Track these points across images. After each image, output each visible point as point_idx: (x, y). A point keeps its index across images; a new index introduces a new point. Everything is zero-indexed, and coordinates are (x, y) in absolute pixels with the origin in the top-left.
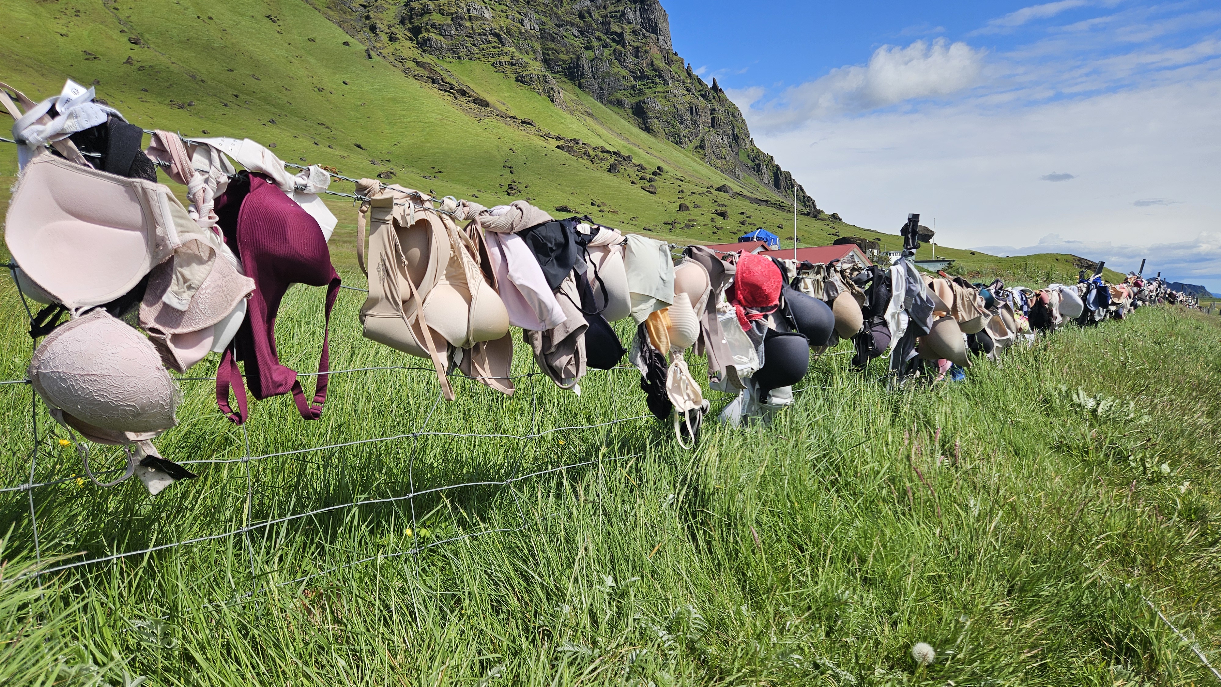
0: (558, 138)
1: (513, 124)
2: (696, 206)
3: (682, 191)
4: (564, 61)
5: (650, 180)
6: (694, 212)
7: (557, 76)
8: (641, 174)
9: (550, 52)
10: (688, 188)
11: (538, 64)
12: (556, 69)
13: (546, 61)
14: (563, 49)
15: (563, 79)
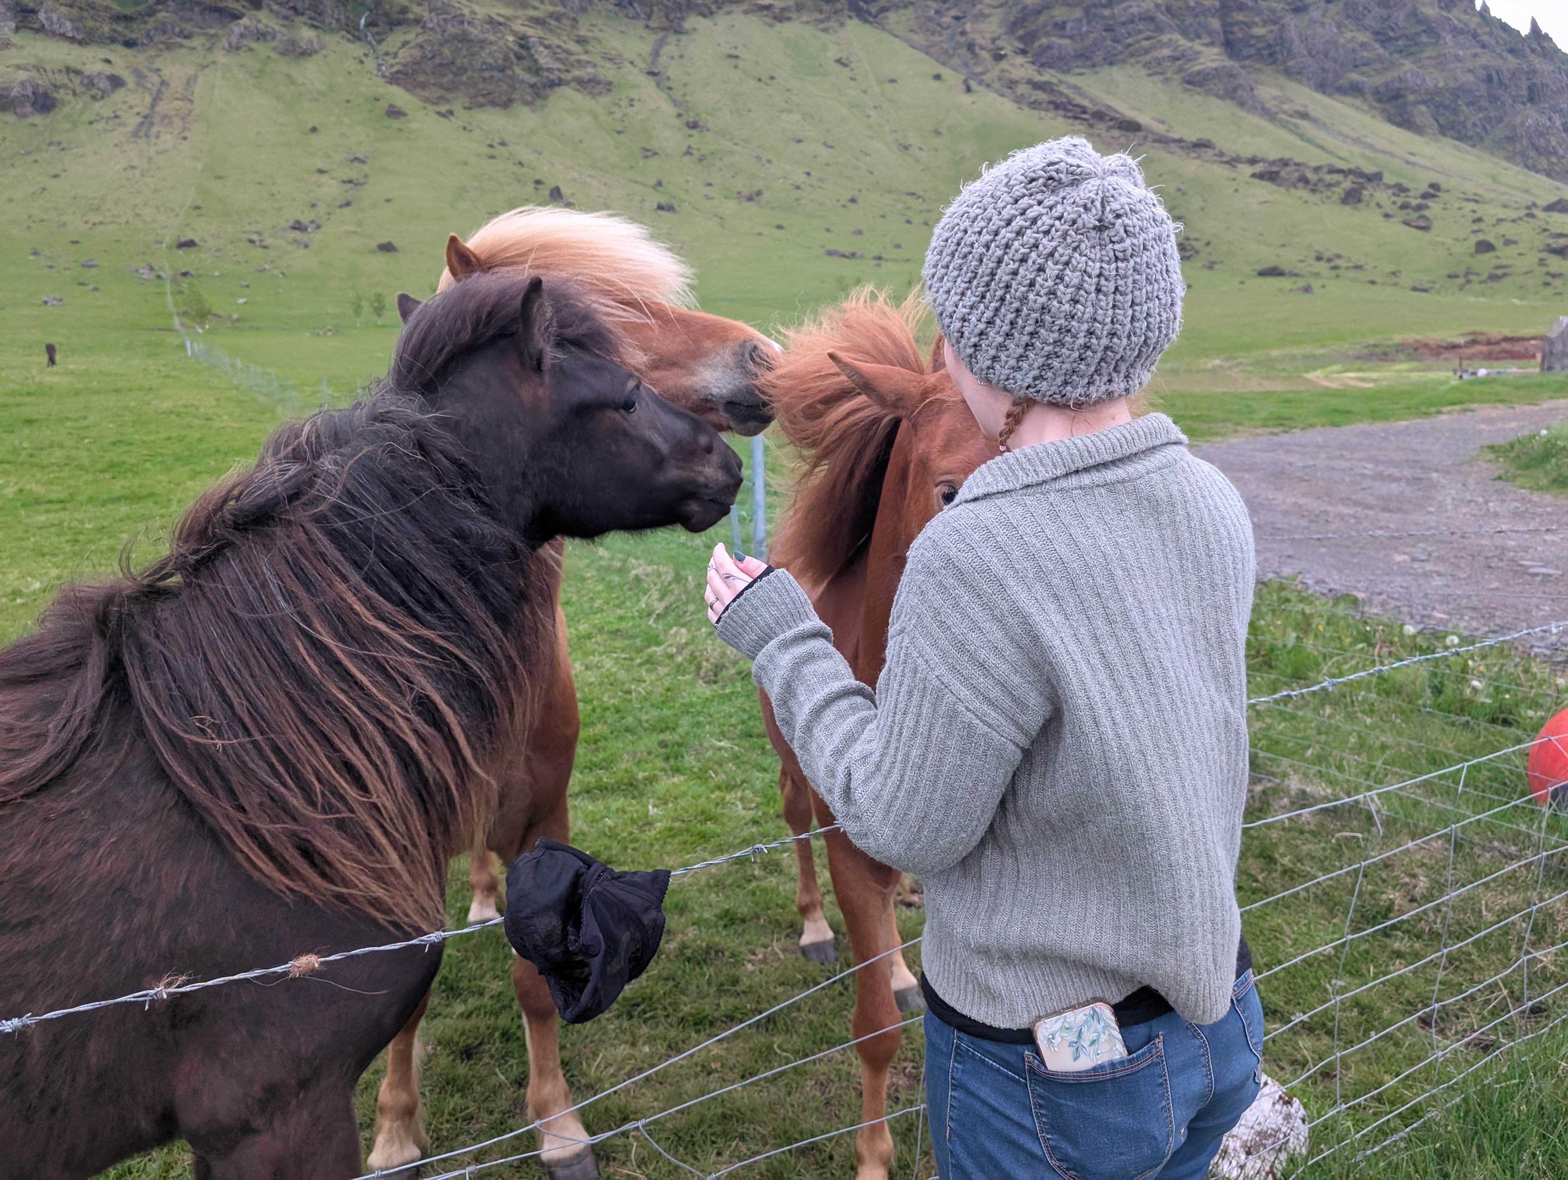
0: (1253, 161)
1: (1179, 152)
2: (1508, 242)
3: (1479, 220)
4: (1258, 38)
5: (1419, 207)
6: (1505, 255)
7: (1247, 62)
8: (1400, 200)
9: (1236, 29)
10: (1490, 212)
11: (1215, 50)
12: (1246, 52)
13: (1230, 46)
14: (1257, 19)
15: (1259, 66)
